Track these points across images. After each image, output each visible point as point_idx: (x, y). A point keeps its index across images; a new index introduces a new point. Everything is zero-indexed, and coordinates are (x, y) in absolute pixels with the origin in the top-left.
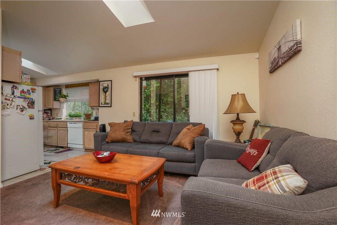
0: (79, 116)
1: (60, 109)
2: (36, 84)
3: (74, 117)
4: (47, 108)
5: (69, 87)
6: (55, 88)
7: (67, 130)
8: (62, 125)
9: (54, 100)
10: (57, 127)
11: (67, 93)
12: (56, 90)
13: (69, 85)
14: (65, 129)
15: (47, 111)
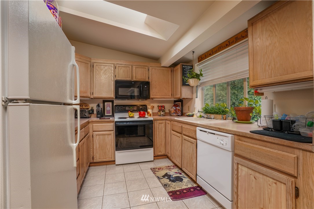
0: (223, 111)
1: (192, 99)
2: (161, 64)
3: (213, 113)
4: (175, 98)
5: (203, 58)
6: (183, 65)
7: (197, 144)
8: (188, 132)
9: (183, 85)
10: (181, 134)
11: (201, 70)
12: (185, 68)
13: (203, 55)
14: (193, 142)
15: (177, 103)
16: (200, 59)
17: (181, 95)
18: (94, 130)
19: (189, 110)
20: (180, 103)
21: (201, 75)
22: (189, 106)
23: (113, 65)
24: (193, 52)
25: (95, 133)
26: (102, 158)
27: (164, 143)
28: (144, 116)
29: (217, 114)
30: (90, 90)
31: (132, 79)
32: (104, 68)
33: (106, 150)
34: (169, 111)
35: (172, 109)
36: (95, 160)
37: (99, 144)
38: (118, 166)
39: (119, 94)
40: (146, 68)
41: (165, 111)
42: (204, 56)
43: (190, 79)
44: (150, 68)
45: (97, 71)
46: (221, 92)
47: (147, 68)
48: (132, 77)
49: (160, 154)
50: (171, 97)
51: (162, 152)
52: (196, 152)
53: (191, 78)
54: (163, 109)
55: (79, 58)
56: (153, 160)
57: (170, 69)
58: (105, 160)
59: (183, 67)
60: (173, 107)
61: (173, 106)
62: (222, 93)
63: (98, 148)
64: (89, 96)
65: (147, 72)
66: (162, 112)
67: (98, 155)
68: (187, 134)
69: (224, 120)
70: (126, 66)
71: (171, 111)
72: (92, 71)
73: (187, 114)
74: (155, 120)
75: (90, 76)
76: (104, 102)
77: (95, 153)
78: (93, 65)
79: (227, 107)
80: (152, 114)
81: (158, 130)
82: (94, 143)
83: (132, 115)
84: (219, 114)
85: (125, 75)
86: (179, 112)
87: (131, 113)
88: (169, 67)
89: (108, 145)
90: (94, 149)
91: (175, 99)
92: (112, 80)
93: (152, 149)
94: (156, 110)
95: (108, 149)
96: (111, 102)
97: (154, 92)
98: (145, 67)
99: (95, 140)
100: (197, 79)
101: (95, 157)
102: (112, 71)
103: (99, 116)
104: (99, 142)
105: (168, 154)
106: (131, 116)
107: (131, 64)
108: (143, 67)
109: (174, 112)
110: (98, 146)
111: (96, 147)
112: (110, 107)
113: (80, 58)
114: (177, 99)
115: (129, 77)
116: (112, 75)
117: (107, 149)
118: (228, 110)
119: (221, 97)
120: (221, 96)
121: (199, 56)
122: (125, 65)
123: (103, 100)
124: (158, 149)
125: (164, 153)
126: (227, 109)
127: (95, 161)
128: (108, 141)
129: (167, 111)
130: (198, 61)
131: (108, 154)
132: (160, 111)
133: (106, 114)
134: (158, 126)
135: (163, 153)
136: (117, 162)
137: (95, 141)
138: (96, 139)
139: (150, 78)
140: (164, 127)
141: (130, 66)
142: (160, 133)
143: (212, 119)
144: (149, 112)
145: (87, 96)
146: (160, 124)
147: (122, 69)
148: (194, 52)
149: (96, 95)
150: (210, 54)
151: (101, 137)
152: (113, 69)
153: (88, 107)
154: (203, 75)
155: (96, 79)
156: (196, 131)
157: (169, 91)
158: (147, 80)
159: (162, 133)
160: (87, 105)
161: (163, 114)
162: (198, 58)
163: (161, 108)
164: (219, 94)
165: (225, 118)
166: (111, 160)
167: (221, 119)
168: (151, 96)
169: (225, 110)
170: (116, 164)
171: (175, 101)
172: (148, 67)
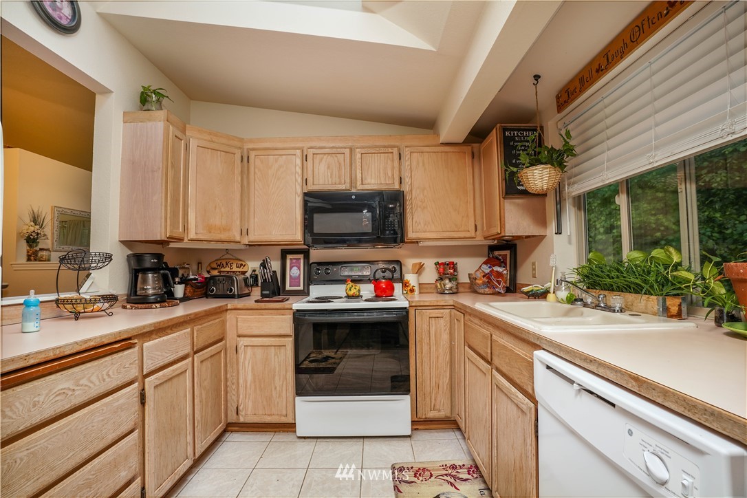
0: (666, 279)
1: (542, 238)
2: (438, 135)
4: (488, 238)
5: (572, 94)
7: (537, 420)
8: (507, 360)
9: (506, 194)
10: (490, 363)
11: (568, 133)
12: (512, 138)
13: (572, 81)
14: (524, 408)
15: (496, 253)
16: (565, 97)
17: (502, 226)
18: (241, 332)
19: (534, 276)
20: (507, 253)
21: (569, 150)
22: (534, 264)
23: (298, 152)
24: (537, 77)
25: (243, 342)
26: (261, 413)
27: (445, 381)
28: (388, 292)
29: (636, 292)
30: (238, 223)
31: (351, 186)
32: (276, 161)
33: (271, 391)
34: (470, 278)
35: (478, 273)
36: (242, 416)
37: (252, 372)
38: (303, 440)
39: (315, 232)
40: (392, 153)
41: (456, 279)
42: (577, 84)
43: (525, 171)
44: (406, 152)
45: (256, 170)
46: (658, 219)
47: (395, 151)
48: (352, 182)
49: (432, 414)
50: (472, 234)
51: (439, 411)
52: (534, 452)
53: (532, 165)
54: (451, 274)
55: (209, 141)
56: (409, 433)
57: (468, 149)
58: (268, 419)
59: (507, 134)
60: (485, 266)
61: (485, 263)
62: (664, 220)
63: (250, 385)
64: (238, 238)
65: (396, 164)
66: (447, 281)
67: (250, 405)
68: (504, 369)
69: (672, 316)
70: (334, 151)
71: (476, 279)
72: (245, 173)
73: (526, 289)
74: (417, 307)
75: (239, 186)
76: (284, 254)
77: (241, 396)
78: (248, 157)
79: (686, 264)
80: (416, 289)
81: (426, 340)
82: (241, 368)
83: (355, 291)
84: (648, 293)
85: (331, 177)
86: (497, 281)
87: (351, 284)
88: (463, 143)
89: (277, 378)
90: (240, 385)
91: (491, 243)
92: (296, 193)
93: (407, 398)
94: (430, 275)
95: (278, 388)
96: (303, 255)
97: (418, 223)
98: (390, 150)
99: (241, 360)
100: (553, 165)
101: (241, 408)
102: (297, 168)
103: (268, 292)
104: (252, 368)
105: (459, 420)
106: (351, 293)
107: (350, 144)
108: (382, 150)
109: (484, 283)
110: (250, 377)
111: (245, 381)
112: (299, 269)
113: (212, 141)
114: (496, 242)
115: (343, 182)
116: (296, 180)
117: (276, 388)
118: (692, 277)
119: (658, 234)
120: (659, 230)
121: (560, 92)
122: (333, 148)
123: (282, 250)
124: (428, 399)
125: (448, 415)
126: (684, 274)
127: (242, 420)
128: (277, 366)
129: (464, 278)
130: (558, 106)
131: (278, 403)
132: (441, 279)
133: (288, 288)
134: (425, 326)
135: (443, 413)
136: (301, 431)
137: (241, 365)
138: (245, 358)
139: (407, 180)
140: (448, 331)
141: (347, 151)
142: (433, 348)
143: (614, 311)
144: (408, 283)
145: (232, 239)
146: (433, 321)
147: (324, 160)
148: (539, 77)
149: (254, 237)
150: (597, 71)
151: (259, 351)
152: (299, 162)
153: (244, 269)
154: (577, 150)
155: (256, 192)
156: (532, 363)
157: (468, 216)
158: (397, 186)
159: (441, 350)
160: (241, 262)
161: (451, 289)
162: (558, 97)
163: (444, 270)
164: (654, 226)
165: (674, 310)
166: (284, 420)
167: (654, 314)
168: (411, 234)
169: (675, 277)
170: (299, 434)
171: (492, 248)
172: (399, 150)
